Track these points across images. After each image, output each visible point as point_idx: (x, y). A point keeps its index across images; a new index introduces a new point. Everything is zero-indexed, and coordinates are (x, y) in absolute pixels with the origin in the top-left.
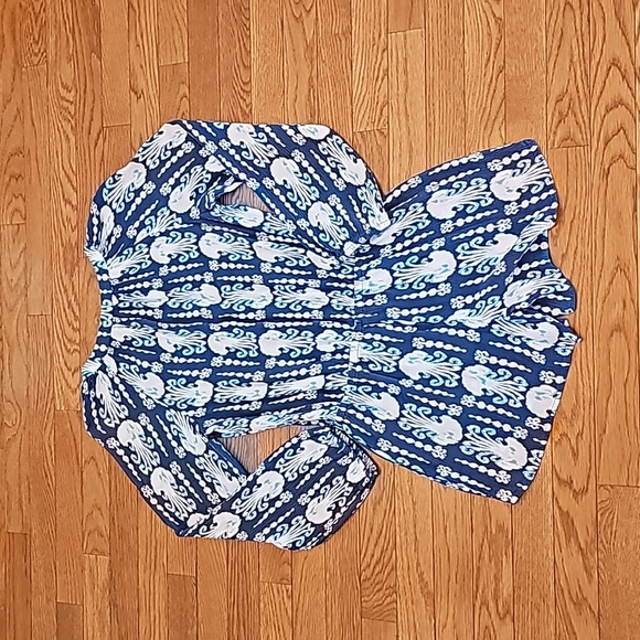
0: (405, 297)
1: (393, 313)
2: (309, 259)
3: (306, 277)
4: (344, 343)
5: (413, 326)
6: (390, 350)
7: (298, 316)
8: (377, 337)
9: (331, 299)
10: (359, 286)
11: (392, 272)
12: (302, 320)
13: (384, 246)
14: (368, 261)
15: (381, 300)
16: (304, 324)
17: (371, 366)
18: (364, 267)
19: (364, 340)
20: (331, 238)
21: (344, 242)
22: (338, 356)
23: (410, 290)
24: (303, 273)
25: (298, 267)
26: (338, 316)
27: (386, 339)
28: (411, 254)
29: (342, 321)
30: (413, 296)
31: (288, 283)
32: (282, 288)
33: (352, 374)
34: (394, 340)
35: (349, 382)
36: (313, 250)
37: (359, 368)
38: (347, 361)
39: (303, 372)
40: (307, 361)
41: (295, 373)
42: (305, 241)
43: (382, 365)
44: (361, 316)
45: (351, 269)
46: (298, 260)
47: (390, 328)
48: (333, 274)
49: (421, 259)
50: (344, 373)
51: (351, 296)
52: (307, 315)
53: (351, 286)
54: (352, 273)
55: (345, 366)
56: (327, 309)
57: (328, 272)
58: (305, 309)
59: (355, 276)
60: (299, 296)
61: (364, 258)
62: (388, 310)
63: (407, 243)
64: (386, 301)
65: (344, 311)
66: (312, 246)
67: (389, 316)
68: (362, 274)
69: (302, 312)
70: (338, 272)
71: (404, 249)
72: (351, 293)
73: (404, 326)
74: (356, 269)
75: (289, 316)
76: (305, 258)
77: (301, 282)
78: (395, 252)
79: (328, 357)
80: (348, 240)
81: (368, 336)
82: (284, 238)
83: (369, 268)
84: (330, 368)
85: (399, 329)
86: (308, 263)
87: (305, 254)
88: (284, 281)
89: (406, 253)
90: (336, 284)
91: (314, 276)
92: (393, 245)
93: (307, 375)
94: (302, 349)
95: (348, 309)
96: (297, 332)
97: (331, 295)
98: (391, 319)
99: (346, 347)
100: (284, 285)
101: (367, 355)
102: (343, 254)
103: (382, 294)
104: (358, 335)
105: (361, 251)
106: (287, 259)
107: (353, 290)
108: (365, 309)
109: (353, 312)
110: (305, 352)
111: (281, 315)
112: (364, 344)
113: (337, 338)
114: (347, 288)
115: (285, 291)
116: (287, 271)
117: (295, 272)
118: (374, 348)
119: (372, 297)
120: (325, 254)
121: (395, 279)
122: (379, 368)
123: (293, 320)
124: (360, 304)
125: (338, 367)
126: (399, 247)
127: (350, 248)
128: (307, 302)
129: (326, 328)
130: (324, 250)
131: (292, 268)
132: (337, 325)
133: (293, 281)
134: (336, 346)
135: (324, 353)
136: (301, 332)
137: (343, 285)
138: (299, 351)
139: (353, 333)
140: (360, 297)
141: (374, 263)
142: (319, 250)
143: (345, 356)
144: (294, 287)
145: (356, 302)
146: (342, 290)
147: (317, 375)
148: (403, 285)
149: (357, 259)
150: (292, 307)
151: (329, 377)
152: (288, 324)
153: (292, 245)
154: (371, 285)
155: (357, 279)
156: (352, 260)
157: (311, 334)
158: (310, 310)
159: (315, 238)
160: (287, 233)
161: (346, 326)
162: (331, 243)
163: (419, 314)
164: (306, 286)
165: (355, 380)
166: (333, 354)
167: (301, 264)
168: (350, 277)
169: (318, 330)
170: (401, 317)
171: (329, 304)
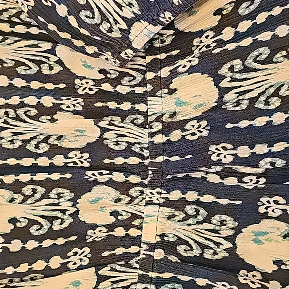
0: (244, 124)
1: (222, 153)
2: (60, 62)
3: (56, 93)
4: (132, 209)
5: (258, 176)
6: (216, 219)
7: (44, 162)
8: (192, 196)
9: (104, 130)
10: (158, 105)
11: (218, 79)
12: (52, 169)
13: (200, 34)
14: (170, 61)
15: (197, 131)
16: (56, 176)
17: (181, 248)
18: (165, 72)
19: (168, 203)
20: (104, 18)
21: (129, 22)
22: (119, 232)
23: (252, 112)
24: (50, 86)
25: (39, 76)
26: (119, 161)
27: (208, 199)
28: (256, 45)
29: (126, 170)
30: (260, 121)
31: (22, 105)
32: (12, 113)
33: (148, 263)
34: (224, 202)
35: (142, 279)
36: (68, 43)
37: (159, 254)
38: (137, 241)
39: (56, 262)
40: (61, 241)
41: (40, 265)
42: (52, 27)
43: (203, 247)
44: (160, 159)
45: (139, 77)
46: (39, 63)
47: (214, 179)
48: (106, 87)
49: (273, 53)
50: (132, 262)
51: (142, 126)
52: (59, 160)
53: (141, 107)
54: (143, 83)
55: (133, 249)
56: (96, 148)
57: (97, 83)
58: (55, 150)
59: (150, 87)
60: (44, 127)
61: (163, 56)
62: (212, 148)
63: (244, 26)
64: (205, 133)
65: (128, 152)
66: (65, 36)
67: (214, 158)
68: (162, 84)
69: (49, 155)
70: (116, 82)
71: (238, 37)
72: (141, 119)
73: (240, 176)
74: (150, 76)
75: (27, 162)
76: (53, 59)
77: (48, 101)
78: (221, 43)
79: (100, 234)
80: (137, 18)
81: (176, 195)
82: (13, 25)
83: (174, 74)
84: (106, 253)
85: (232, 181)
86: (57, 69)
87: (52, 52)
88: (15, 100)
89: (246, 42)
90: (112, 105)
91: (71, 91)
92: (218, 30)
93: (64, 268)
94: (51, 219)
95: (136, 149)
96: (41, 190)
97: (104, 123)
98: (219, 163)
99: (134, 216)
100: (15, 107)
101: (174, 229)
102: (129, 46)
103: (199, 119)
104: (156, 195)
105: (157, 44)
106: (19, 63)
107: (145, 114)
108: (169, 148)
109: (146, 153)
110: (57, 226)
111: (12, 162)
112: (168, 211)
113: (117, 201)
114: (133, 111)
115: (17, 118)
116: (19, 83)
117: (35, 85)
118: (188, 217)
119: (181, 125)
120: (91, 50)
121: (223, 91)
122: (197, 252)
123: (34, 169)
124: (160, 139)
125: (119, 251)
126: (228, 33)
127: (141, 34)
128: (60, 137)
129: (96, 183)
130: (89, 41)
131: (28, 78)
132: (118, 177)
133: (32, 100)
134: (115, 214)
135: (94, 226)
136: (48, 191)
137: (126, 106)
138: (46, 225)
139: (148, 191)
140: (158, 126)
141: (184, 64)
142: (79, 43)
143: (133, 232)
144: (34, 112)
145: (152, 135)
146: (123, 115)
147: (80, 268)
148: (238, 103)
149: (149, 59)
150: (31, 147)
151: (104, 271)
152: (25, 178)
153: (28, 36)
154: (179, 103)
155: (153, 93)
156: (141, 61)
157: (67, 194)
158: (66, 152)
159: (73, 21)
160: (18, 15)
161: (134, 179)
162: (104, 27)
163: (269, 154)
164: (57, 108)
165: (154, 275)
166: (110, 227)
167: (45, 70)
168: (139, 90)
169: (80, 187)
170: (238, 161)
171: (101, 139)
